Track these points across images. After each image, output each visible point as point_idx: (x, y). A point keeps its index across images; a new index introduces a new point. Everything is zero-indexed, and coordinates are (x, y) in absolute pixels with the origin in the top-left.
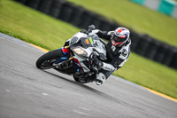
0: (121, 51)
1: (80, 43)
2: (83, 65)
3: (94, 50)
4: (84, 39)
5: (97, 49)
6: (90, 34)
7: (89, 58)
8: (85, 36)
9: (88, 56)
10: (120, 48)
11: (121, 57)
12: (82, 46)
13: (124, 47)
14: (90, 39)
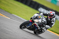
1: (37, 18)
2: (38, 26)
3: (42, 20)
4: (38, 16)
5: (43, 20)
7: (40, 23)
9: (40, 22)
10: (52, 19)
14: (40, 16)
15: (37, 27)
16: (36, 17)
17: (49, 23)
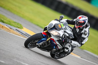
0: (83, 32)
2: (57, 43)
3: (65, 32)
4: (58, 24)
6: (61, 21)
7: (62, 38)
8: (58, 22)
9: (61, 36)
11: (83, 36)
12: (56, 29)
13: (84, 29)
14: (62, 24)
15: (56, 45)
16: (54, 26)
17: (78, 37)
